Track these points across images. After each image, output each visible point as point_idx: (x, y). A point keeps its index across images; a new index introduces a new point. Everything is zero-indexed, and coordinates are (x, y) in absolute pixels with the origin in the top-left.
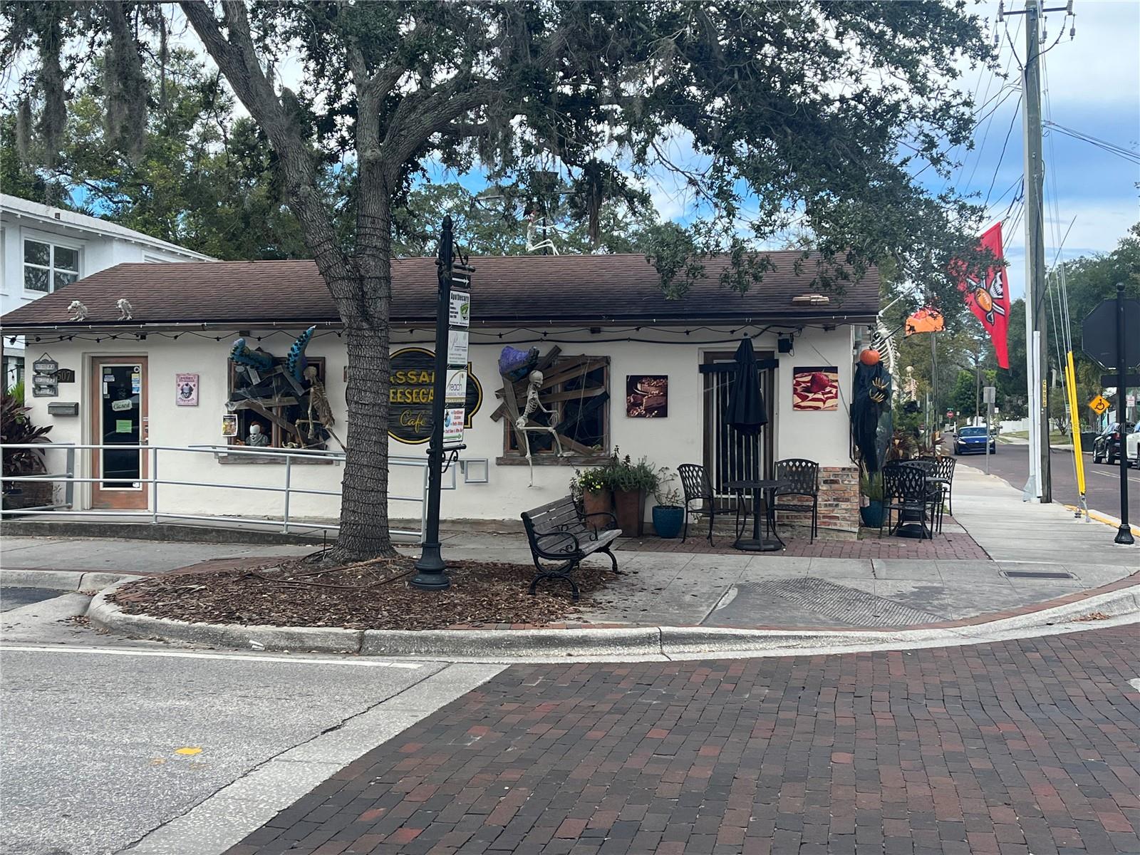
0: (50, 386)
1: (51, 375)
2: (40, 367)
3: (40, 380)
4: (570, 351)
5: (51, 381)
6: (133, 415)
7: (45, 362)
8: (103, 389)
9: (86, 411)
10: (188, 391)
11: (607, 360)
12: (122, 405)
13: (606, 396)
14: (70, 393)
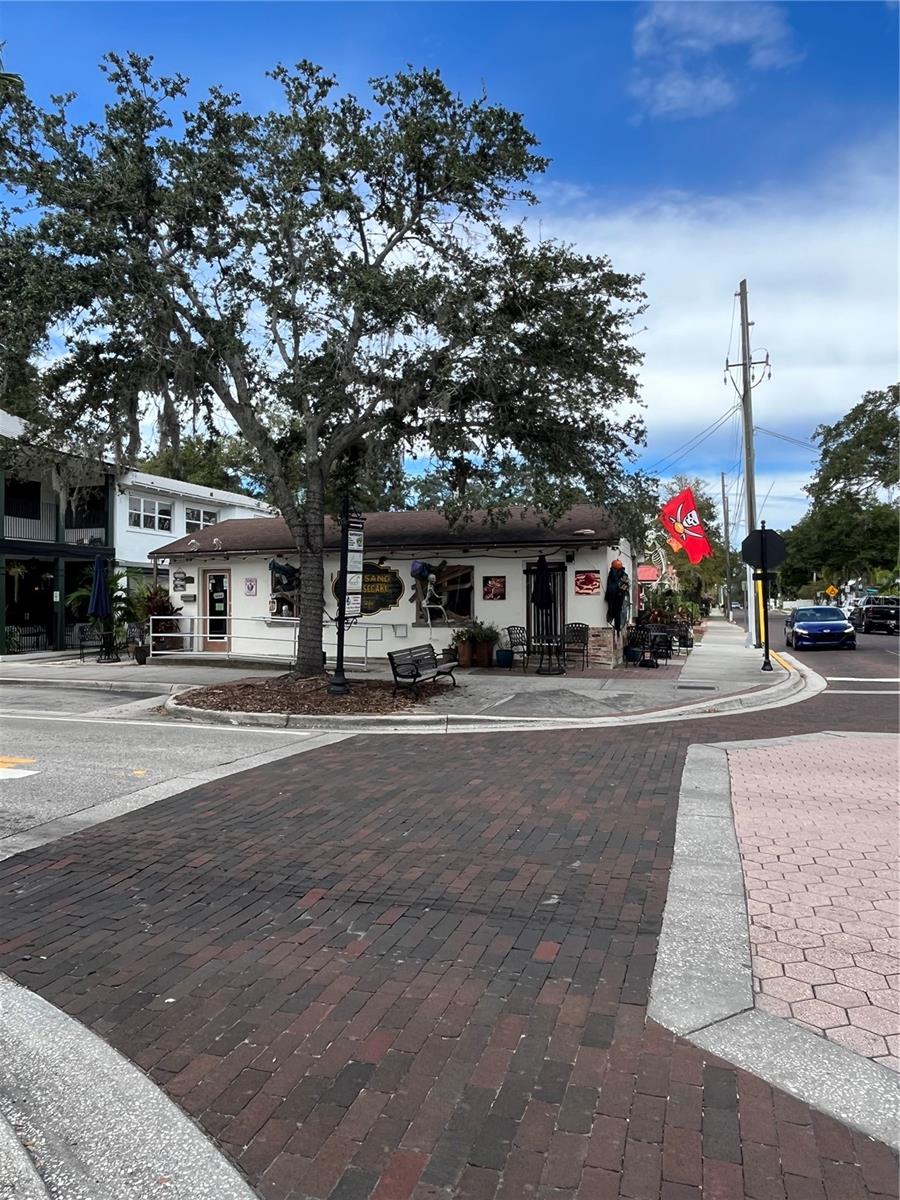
0: (182, 586)
1: (182, 580)
2: (177, 576)
3: (177, 582)
4: (452, 562)
5: (182, 583)
6: (223, 601)
7: (180, 573)
8: (209, 587)
9: (200, 599)
10: (251, 587)
11: (472, 568)
12: (218, 595)
13: (472, 588)
14: (192, 589)
